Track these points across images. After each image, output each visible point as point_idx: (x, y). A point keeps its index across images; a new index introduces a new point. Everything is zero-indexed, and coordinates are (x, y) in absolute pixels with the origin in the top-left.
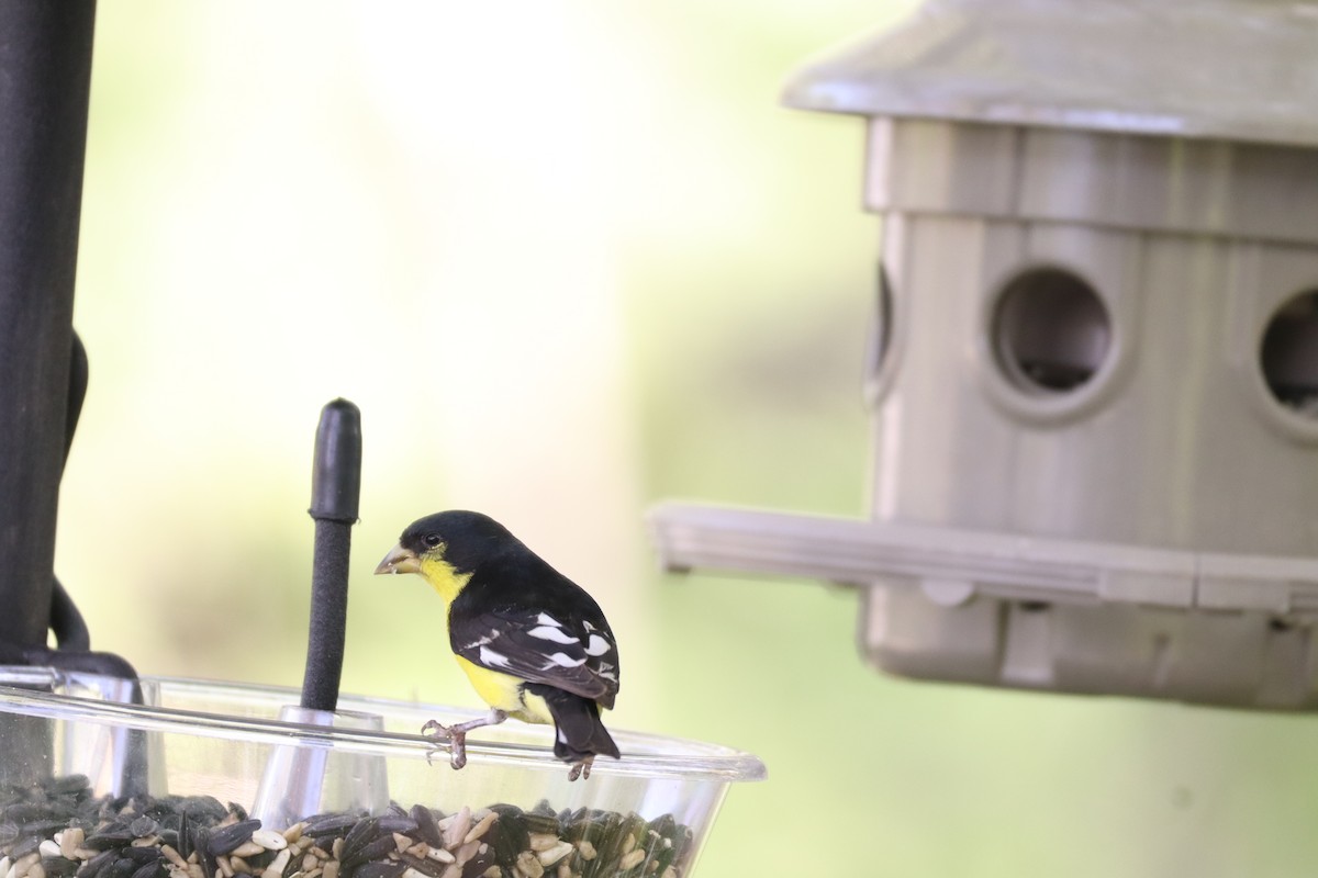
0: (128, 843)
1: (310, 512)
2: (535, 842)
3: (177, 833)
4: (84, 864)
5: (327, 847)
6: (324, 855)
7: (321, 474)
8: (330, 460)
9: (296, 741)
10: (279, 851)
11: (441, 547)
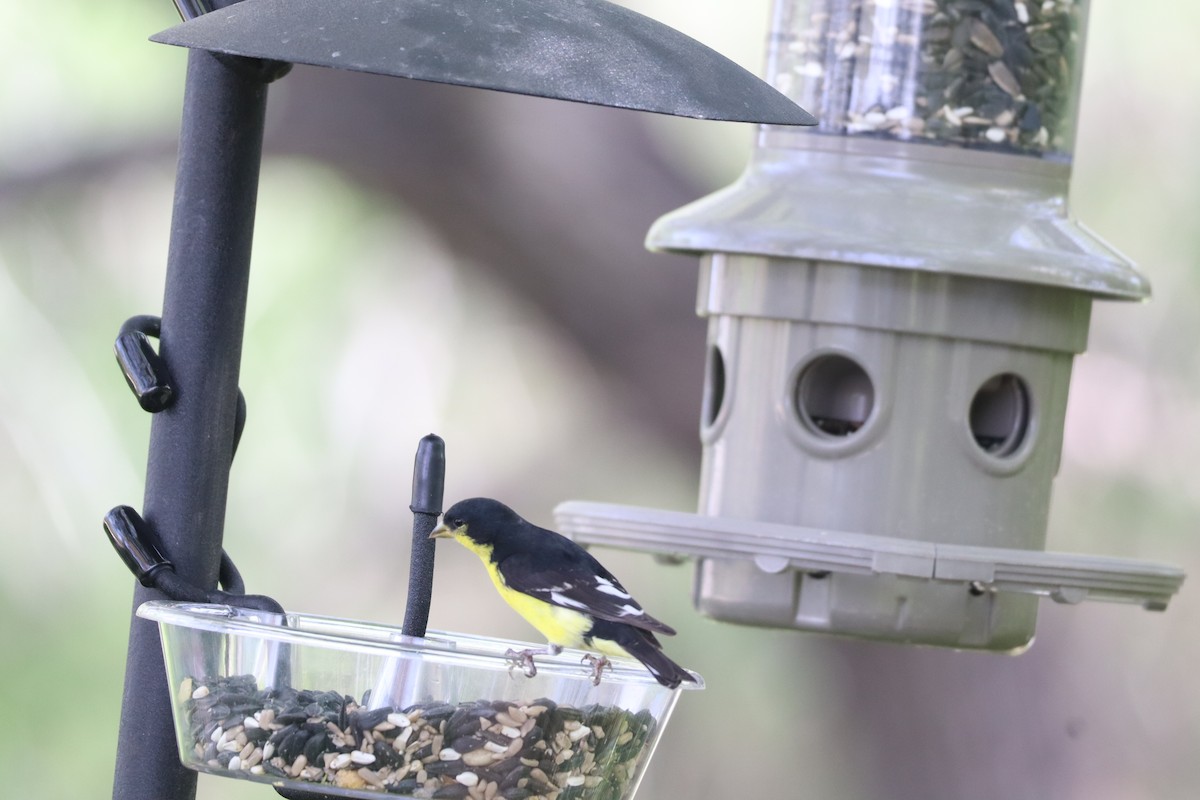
0: (304, 720)
1: (411, 507)
2: (567, 725)
3: (339, 715)
4: (275, 733)
5: (436, 726)
6: (434, 731)
7: (418, 483)
8: (425, 474)
9: (398, 655)
10: (405, 728)
11: (464, 527)
